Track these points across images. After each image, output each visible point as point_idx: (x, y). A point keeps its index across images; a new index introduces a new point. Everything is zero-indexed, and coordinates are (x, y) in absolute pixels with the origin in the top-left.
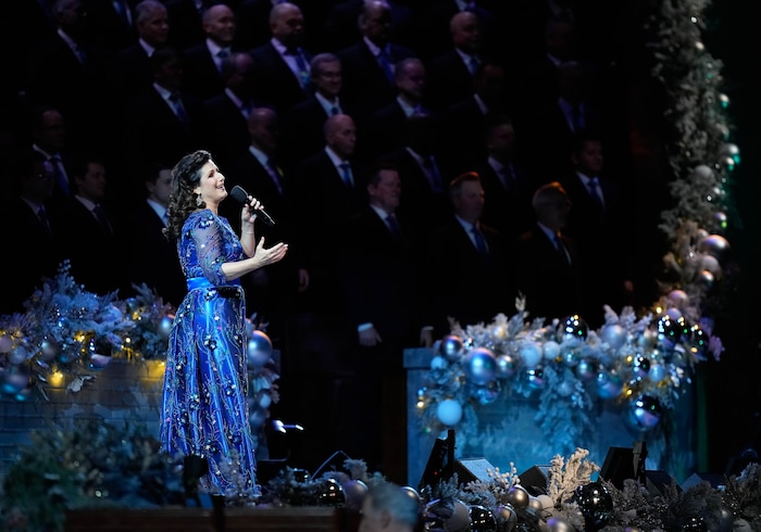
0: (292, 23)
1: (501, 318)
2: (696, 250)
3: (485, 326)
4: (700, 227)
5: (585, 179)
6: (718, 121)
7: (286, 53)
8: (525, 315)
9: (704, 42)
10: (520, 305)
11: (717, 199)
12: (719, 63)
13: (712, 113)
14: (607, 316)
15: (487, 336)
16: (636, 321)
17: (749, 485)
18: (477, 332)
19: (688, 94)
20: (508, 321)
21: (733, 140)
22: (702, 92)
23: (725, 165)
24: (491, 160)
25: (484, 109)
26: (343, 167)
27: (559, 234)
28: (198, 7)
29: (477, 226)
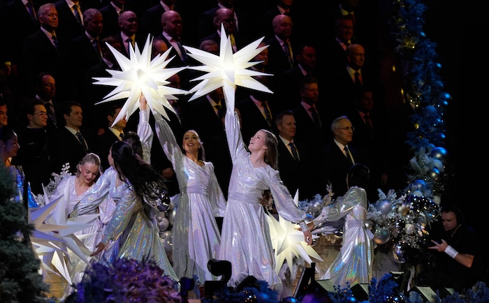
0: (175, 22)
1: (318, 196)
2: (429, 156)
3: (309, 202)
4: (430, 142)
5: (362, 115)
6: (437, 79)
7: (171, 41)
8: (332, 194)
9: (424, 32)
10: (329, 189)
11: (439, 126)
12: (434, 44)
13: (433, 75)
14: (380, 195)
15: (310, 207)
16: (396, 198)
17: (478, 295)
18: (304, 205)
19: (418, 63)
20: (322, 198)
21: (446, 90)
22: (427, 62)
23: (443, 105)
24: (303, 104)
25: (304, 73)
26: (217, 107)
27: (347, 146)
28: (118, 12)
29: (292, 141)
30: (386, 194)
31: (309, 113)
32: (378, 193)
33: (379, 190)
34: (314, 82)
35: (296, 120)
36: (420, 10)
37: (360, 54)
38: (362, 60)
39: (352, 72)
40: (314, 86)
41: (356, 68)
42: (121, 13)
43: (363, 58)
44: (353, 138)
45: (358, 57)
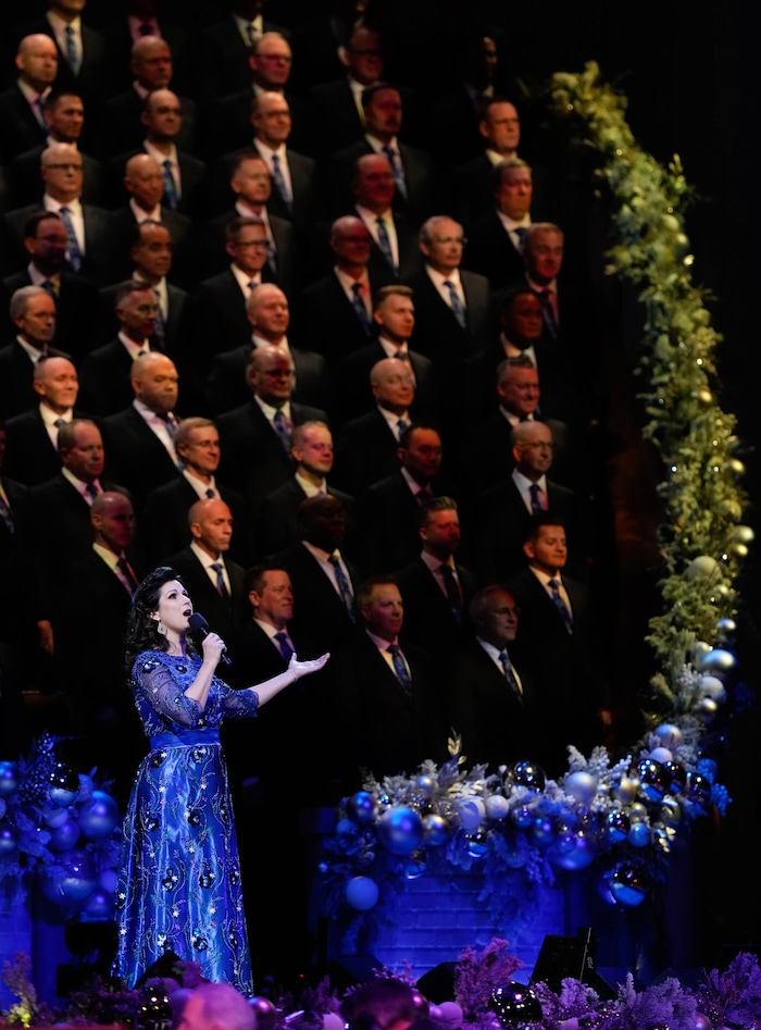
1: (429, 765)
2: (693, 669)
4: (700, 639)
5: (544, 578)
6: (727, 497)
7: (154, 421)
9: (712, 391)
10: (454, 747)
11: (722, 602)
12: (731, 419)
14: (571, 759)
15: (410, 790)
16: (610, 766)
17: (736, 982)
18: (397, 785)
19: (688, 460)
20: (438, 768)
21: (746, 520)
22: (707, 457)
23: (735, 555)
24: (425, 556)
25: (414, 488)
26: (214, 567)
27: (505, 652)
28: (34, 359)
29: (396, 643)
30: (588, 756)
31: (439, 578)
32: (569, 754)
33: (572, 749)
34: (448, 507)
35: (402, 596)
36: (704, 343)
37: (542, 444)
38: (545, 456)
39: (523, 484)
40: (450, 515)
41: (533, 474)
42: (41, 359)
43: (548, 452)
44: (517, 634)
45: (537, 452)
